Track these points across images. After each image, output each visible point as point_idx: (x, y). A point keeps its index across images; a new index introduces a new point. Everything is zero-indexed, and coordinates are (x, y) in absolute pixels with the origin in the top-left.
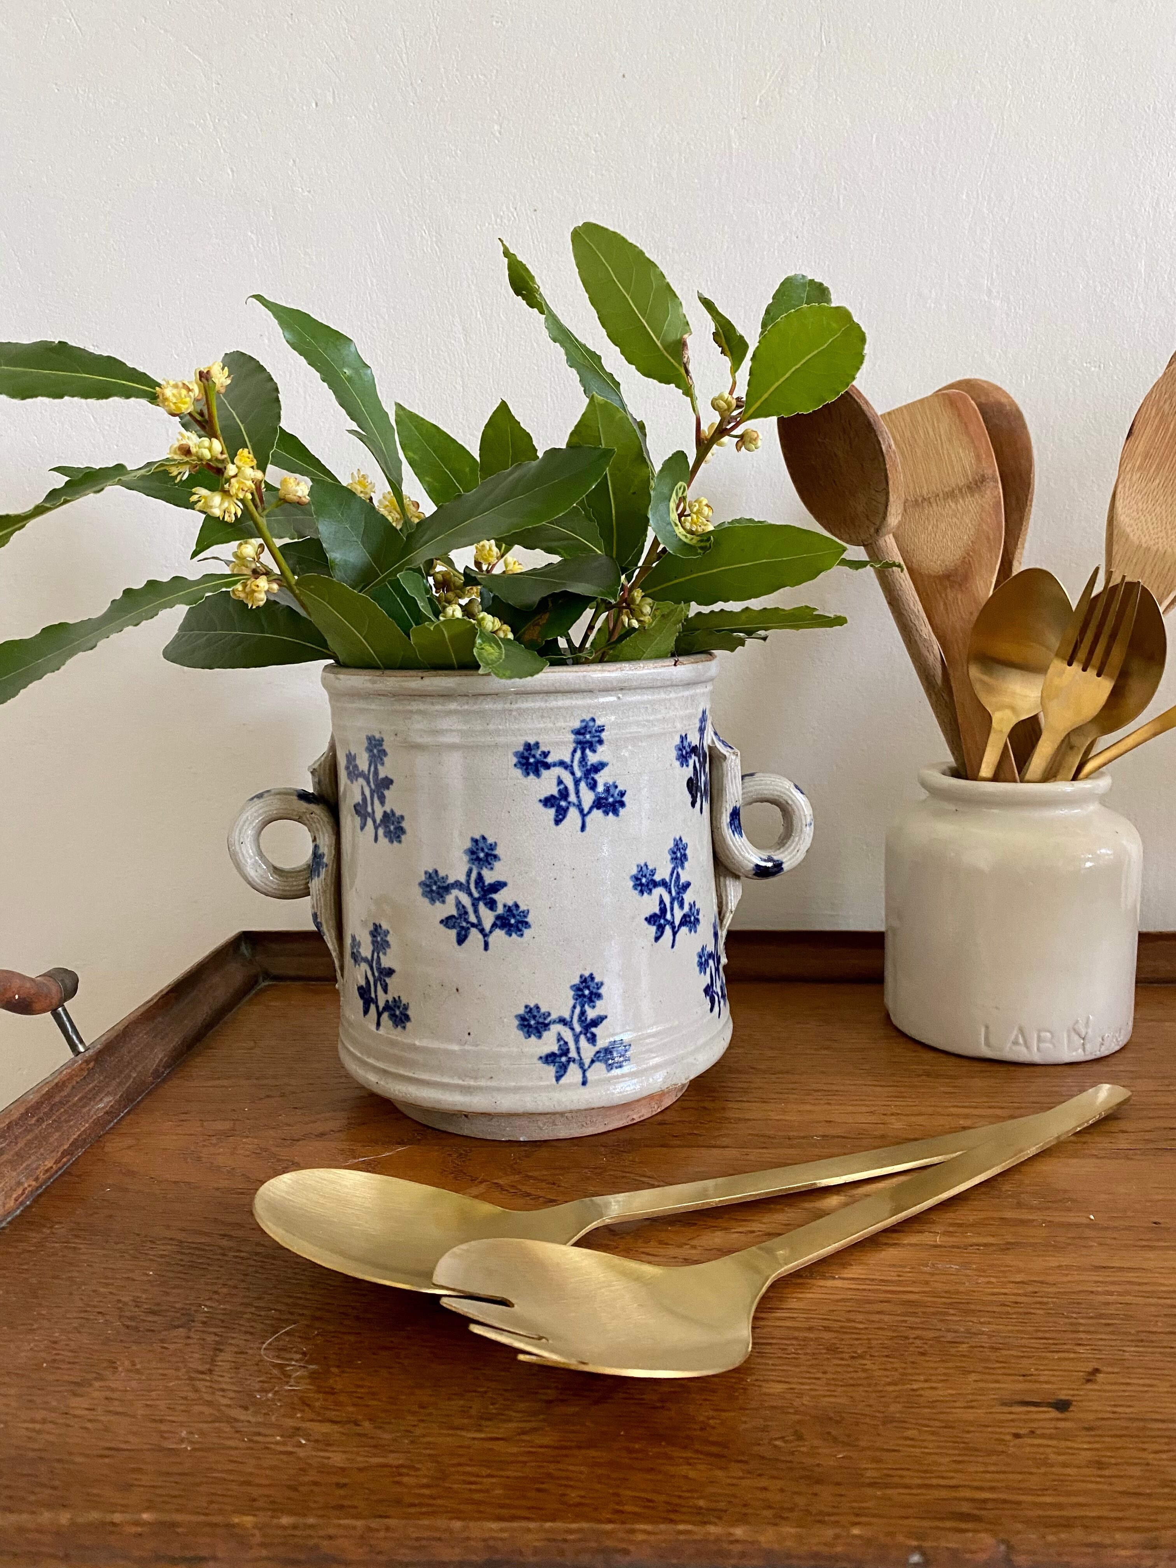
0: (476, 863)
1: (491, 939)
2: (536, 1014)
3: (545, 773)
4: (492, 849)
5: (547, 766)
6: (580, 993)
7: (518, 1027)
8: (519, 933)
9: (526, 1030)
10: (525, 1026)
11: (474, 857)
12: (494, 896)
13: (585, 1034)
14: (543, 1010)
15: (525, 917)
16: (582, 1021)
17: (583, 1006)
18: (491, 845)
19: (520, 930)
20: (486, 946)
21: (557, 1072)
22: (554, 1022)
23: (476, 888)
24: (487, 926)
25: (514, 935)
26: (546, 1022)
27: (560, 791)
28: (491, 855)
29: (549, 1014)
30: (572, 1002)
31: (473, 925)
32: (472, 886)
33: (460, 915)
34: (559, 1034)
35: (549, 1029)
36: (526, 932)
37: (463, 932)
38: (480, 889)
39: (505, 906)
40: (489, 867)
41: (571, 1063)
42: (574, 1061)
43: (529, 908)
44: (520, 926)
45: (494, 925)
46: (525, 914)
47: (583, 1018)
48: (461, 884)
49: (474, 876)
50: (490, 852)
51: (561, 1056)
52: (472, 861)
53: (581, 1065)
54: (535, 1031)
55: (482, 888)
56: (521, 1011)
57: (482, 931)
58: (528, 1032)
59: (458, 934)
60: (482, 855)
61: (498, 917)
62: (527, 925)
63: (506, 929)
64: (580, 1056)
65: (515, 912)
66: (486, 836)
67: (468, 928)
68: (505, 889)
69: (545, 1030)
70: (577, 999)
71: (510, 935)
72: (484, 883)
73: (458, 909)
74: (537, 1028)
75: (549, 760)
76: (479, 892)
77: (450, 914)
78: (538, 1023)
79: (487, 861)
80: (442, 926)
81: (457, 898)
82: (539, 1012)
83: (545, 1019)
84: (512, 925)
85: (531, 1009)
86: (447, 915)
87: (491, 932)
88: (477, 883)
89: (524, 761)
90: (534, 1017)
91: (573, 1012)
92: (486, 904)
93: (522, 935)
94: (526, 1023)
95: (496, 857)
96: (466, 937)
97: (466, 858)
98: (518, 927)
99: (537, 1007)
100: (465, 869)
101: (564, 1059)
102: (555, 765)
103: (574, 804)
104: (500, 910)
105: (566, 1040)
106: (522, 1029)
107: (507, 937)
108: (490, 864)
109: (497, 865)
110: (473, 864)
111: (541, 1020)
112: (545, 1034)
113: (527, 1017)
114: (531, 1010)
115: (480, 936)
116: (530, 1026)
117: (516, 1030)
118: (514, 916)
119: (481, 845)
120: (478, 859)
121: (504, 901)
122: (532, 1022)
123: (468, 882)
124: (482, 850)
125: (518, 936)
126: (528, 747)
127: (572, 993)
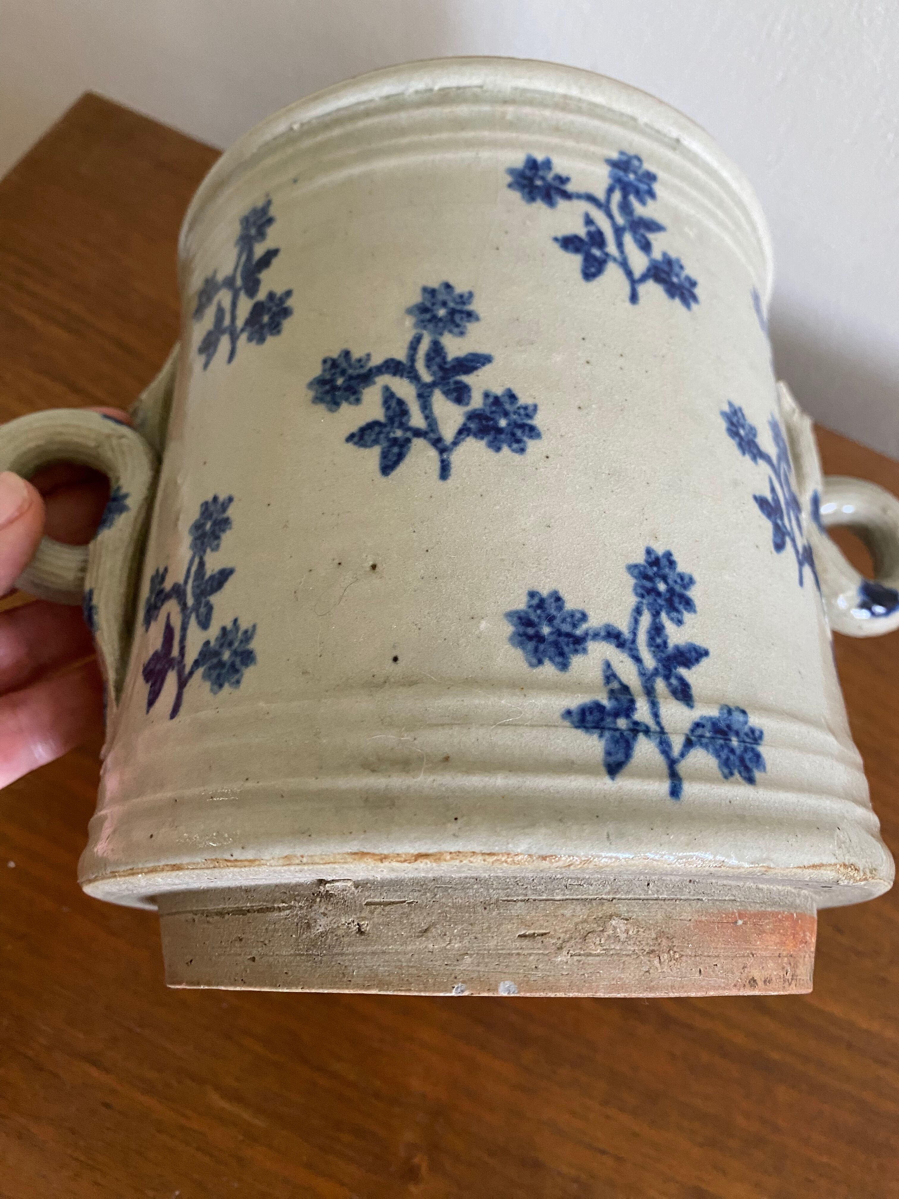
0: (431, 326)
1: (456, 457)
2: (553, 612)
3: (562, 204)
4: (464, 303)
5: (567, 196)
6: (648, 584)
7: (511, 639)
8: (515, 446)
9: (531, 645)
10: (530, 638)
11: (428, 316)
12: (466, 379)
13: (667, 678)
14: (570, 605)
15: (529, 416)
16: (658, 646)
17: (656, 614)
18: (461, 296)
19: (518, 441)
20: (445, 471)
21: (608, 753)
22: (596, 636)
23: (428, 367)
24: (448, 433)
25: (505, 449)
26: (578, 632)
27: (589, 233)
28: (461, 312)
29: (584, 617)
30: (632, 600)
31: (418, 433)
32: (420, 366)
33: (391, 420)
34: (608, 665)
35: (585, 651)
36: (532, 445)
37: (396, 450)
38: (435, 368)
39: (487, 395)
40: (456, 330)
41: (641, 737)
42: (647, 731)
43: (537, 401)
44: (519, 433)
45: (463, 432)
46: (530, 411)
47: (659, 641)
48: (399, 363)
49: (424, 346)
50: (459, 307)
51: (616, 714)
52: (422, 324)
53: (665, 747)
54: (552, 651)
55: (441, 368)
56: (521, 604)
57: (437, 442)
58: (536, 650)
59: (384, 455)
60: (442, 312)
61: (472, 416)
62: (533, 432)
63: (490, 437)
64: (658, 723)
65: (508, 407)
66: (452, 283)
67: (408, 441)
68: (488, 368)
69: (576, 651)
70: (642, 596)
71: (498, 449)
72: (444, 358)
73: (388, 407)
74: (556, 644)
75: (570, 188)
76: (434, 374)
77: (369, 419)
78: (559, 633)
79: (453, 321)
80: (350, 446)
81: (387, 389)
82: (560, 608)
83: (575, 626)
84: (500, 431)
85: (542, 601)
86: (362, 423)
87: (455, 443)
88: (429, 359)
89: (525, 182)
90: (550, 619)
91: (636, 621)
92: (447, 393)
93: (522, 450)
94: (531, 631)
95: (470, 315)
96: (400, 457)
97: (409, 322)
98: (513, 435)
99: (558, 599)
100: (409, 336)
101: (622, 723)
102: (579, 196)
103: (615, 260)
104: (477, 402)
105: (625, 680)
106: (521, 645)
107: (490, 452)
108: (458, 326)
109: (471, 327)
110: (425, 327)
111: (566, 628)
112: (577, 661)
113: (533, 617)
114: (541, 604)
115: (433, 453)
116: (539, 638)
117: (508, 646)
118: (506, 414)
119: (441, 297)
120: (435, 319)
121: (484, 387)
122: (546, 630)
123: (412, 358)
124: (444, 304)
125: (515, 451)
126: (533, 165)
127: (632, 581)
